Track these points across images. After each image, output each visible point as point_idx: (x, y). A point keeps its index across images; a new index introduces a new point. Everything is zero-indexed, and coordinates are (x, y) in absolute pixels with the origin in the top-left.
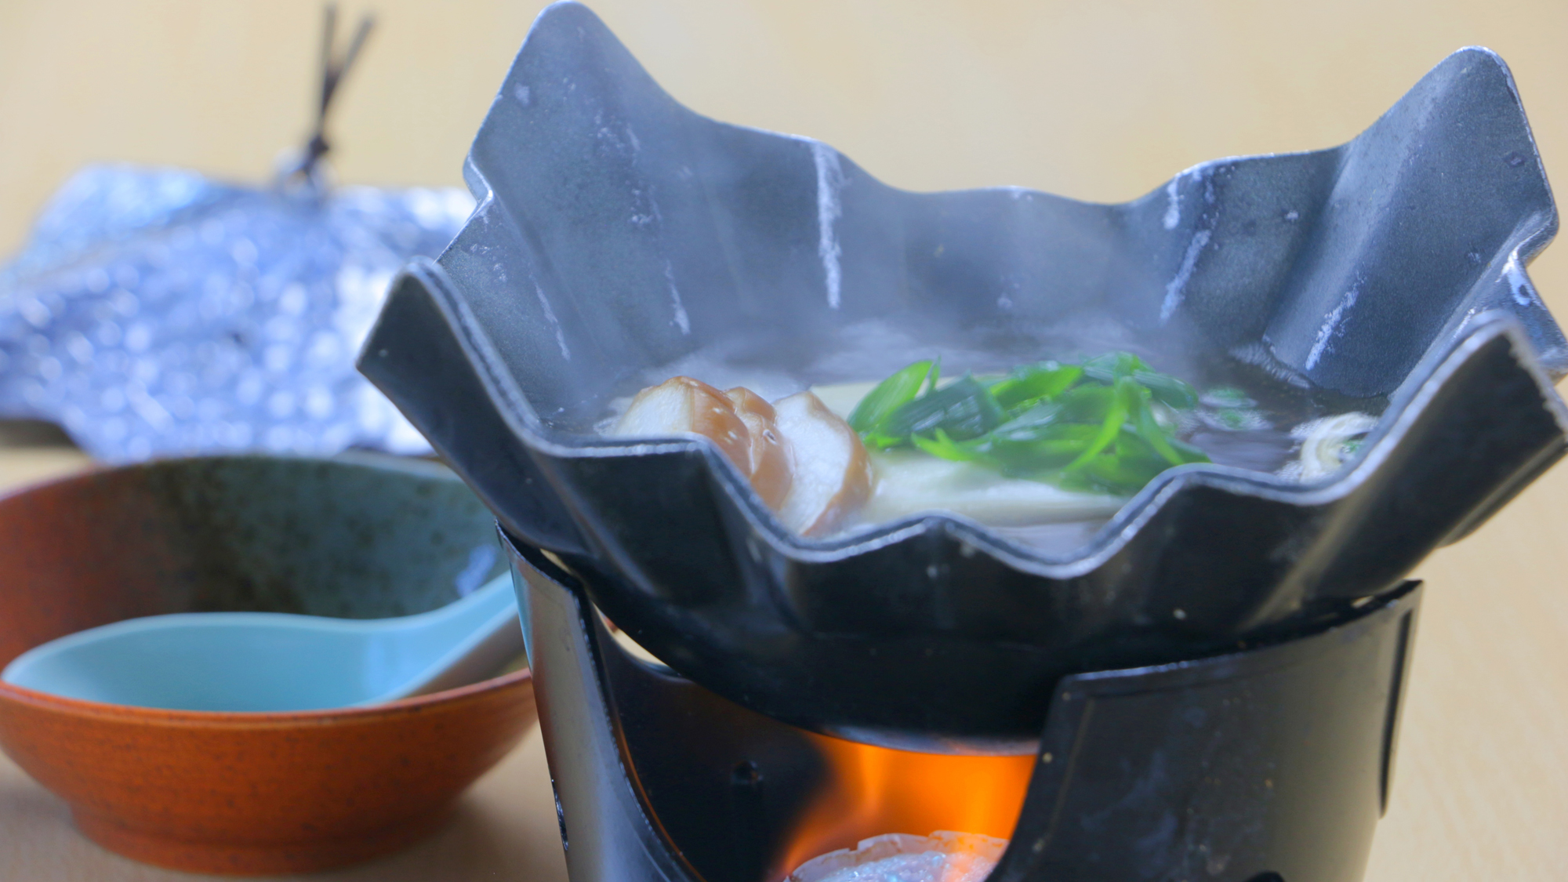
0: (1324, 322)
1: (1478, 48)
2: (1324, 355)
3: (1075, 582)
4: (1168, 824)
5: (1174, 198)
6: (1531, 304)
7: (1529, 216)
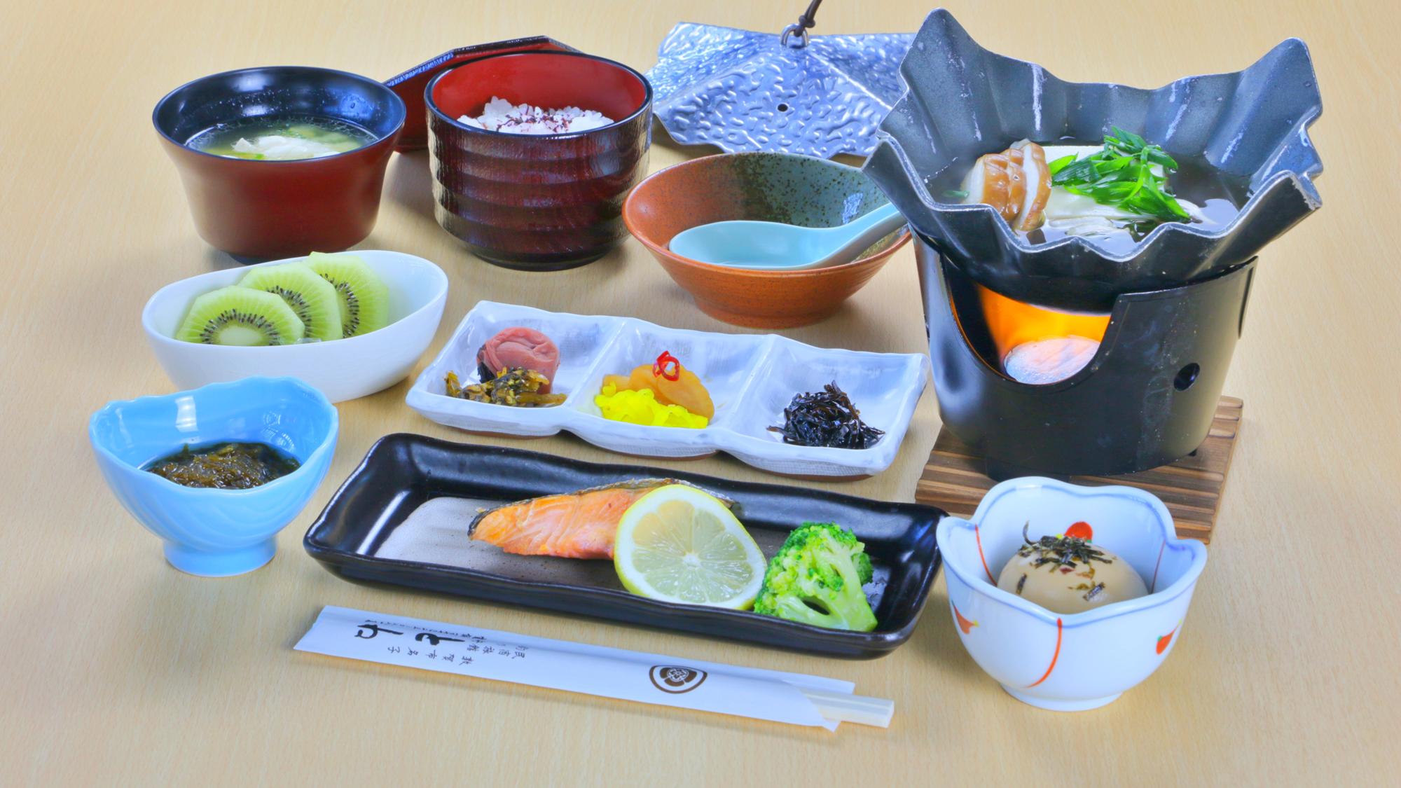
0: (1229, 144)
1: (1296, 38)
2: (1229, 157)
3: (1125, 263)
4: (1157, 346)
5: (1174, 90)
6: (1308, 146)
7: (1311, 107)
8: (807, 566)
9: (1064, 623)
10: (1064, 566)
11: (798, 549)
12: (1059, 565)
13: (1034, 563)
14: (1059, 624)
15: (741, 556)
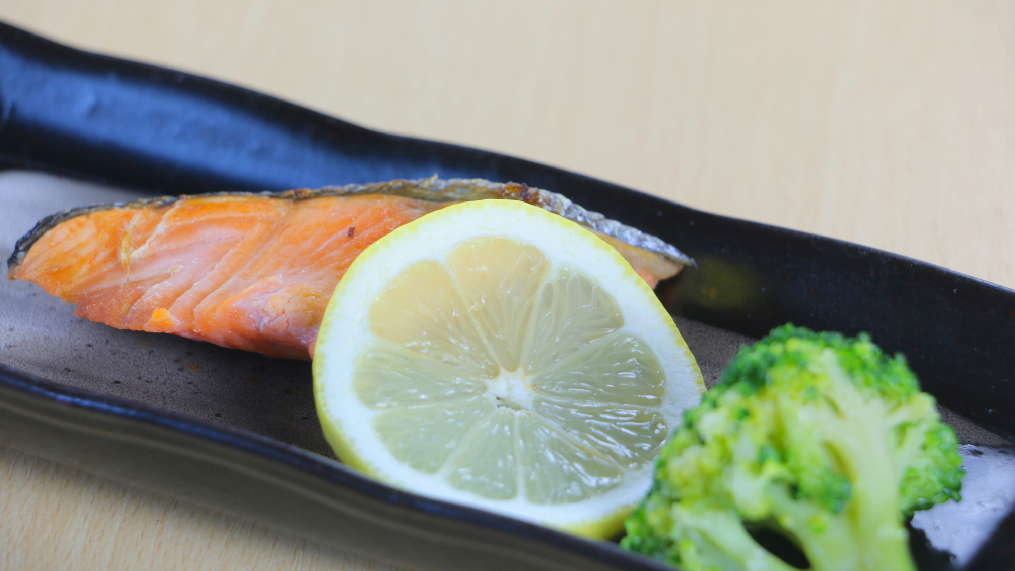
8: (760, 438)
15: (650, 397)
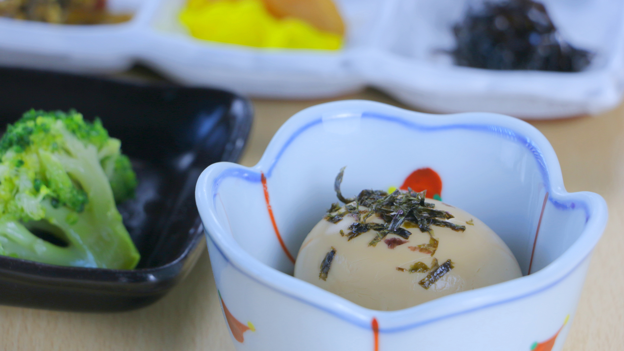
8: (31, 175)
9: (382, 325)
10: (390, 236)
11: (18, 152)
12: (385, 235)
13: (347, 232)
14: (375, 326)
